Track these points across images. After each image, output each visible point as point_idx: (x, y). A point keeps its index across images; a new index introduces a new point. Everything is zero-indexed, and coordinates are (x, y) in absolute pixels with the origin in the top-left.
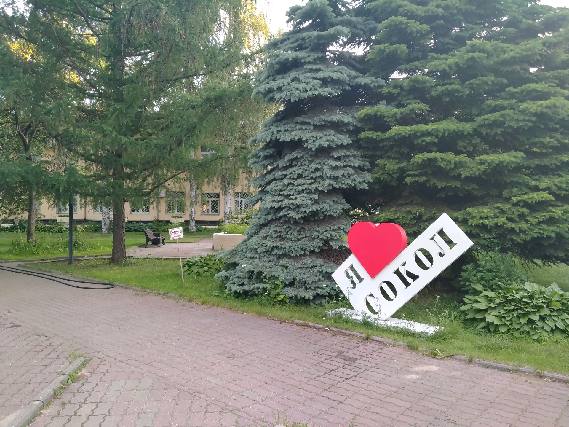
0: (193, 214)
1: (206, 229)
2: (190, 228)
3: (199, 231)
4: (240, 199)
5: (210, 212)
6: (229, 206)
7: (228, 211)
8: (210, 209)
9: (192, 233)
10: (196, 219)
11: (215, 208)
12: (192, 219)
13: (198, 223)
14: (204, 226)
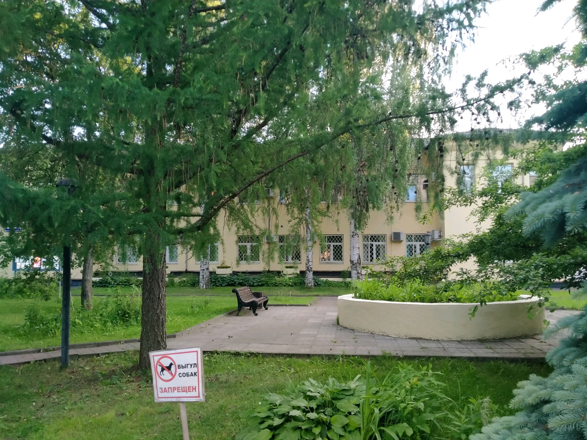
0: (310, 263)
1: (326, 282)
2: (306, 281)
3: (317, 284)
4: (370, 243)
5: (332, 260)
6: (356, 252)
7: (355, 259)
8: (332, 257)
9: (309, 289)
10: (314, 269)
11: (338, 255)
12: (309, 269)
13: (317, 274)
14: (325, 279)
